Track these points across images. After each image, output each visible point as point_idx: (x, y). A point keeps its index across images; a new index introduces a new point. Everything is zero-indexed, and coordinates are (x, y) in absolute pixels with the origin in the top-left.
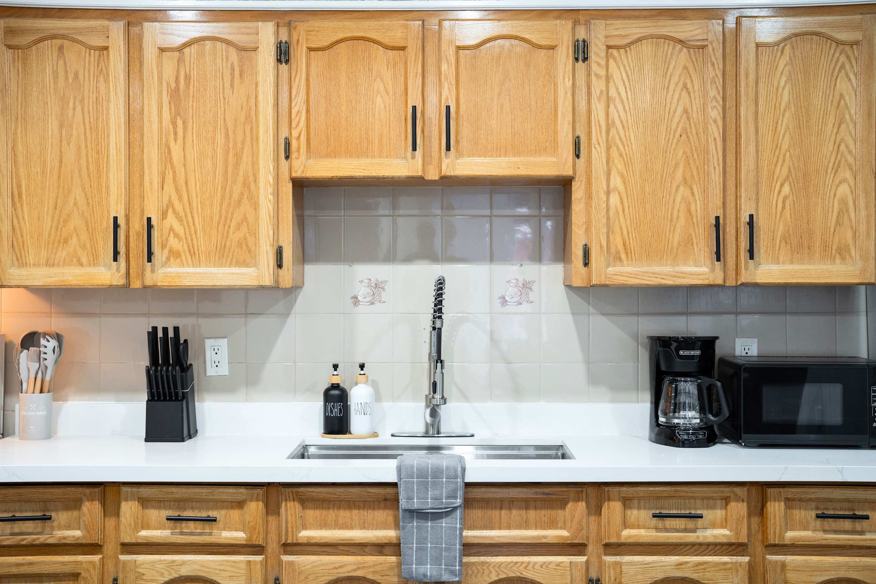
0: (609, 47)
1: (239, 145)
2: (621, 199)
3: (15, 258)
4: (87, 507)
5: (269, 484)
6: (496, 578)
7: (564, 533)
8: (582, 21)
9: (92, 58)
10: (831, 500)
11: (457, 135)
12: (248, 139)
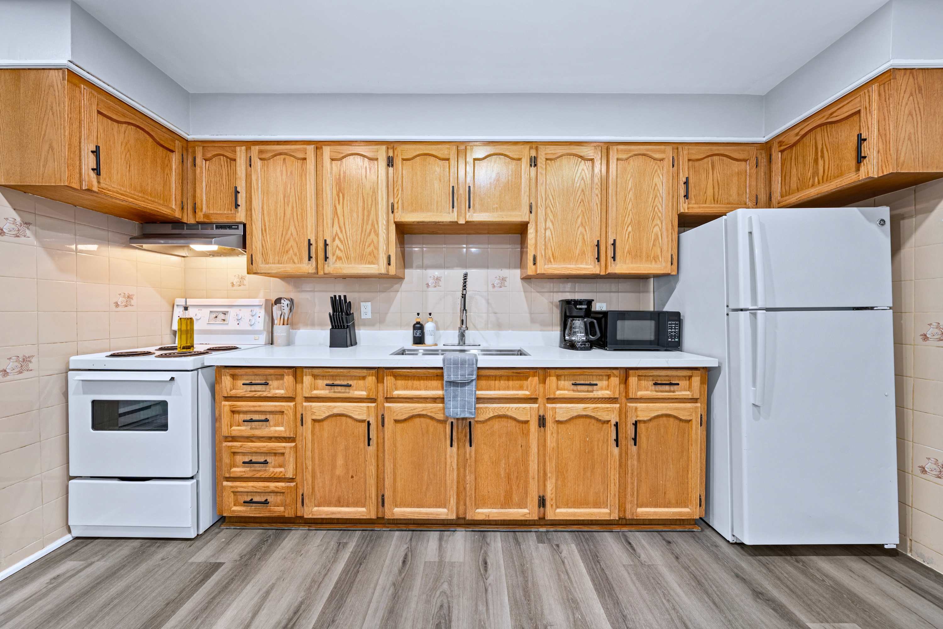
0: (547, 159)
1: (370, 206)
2: (551, 233)
3: (263, 260)
4: (286, 378)
5: (378, 368)
6: (493, 415)
7: (527, 393)
8: (534, 147)
9: (299, 164)
10: (660, 376)
11: (474, 200)
12: (374, 203)
